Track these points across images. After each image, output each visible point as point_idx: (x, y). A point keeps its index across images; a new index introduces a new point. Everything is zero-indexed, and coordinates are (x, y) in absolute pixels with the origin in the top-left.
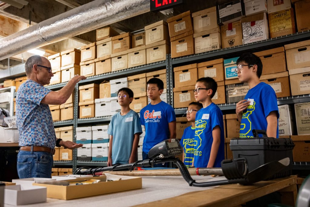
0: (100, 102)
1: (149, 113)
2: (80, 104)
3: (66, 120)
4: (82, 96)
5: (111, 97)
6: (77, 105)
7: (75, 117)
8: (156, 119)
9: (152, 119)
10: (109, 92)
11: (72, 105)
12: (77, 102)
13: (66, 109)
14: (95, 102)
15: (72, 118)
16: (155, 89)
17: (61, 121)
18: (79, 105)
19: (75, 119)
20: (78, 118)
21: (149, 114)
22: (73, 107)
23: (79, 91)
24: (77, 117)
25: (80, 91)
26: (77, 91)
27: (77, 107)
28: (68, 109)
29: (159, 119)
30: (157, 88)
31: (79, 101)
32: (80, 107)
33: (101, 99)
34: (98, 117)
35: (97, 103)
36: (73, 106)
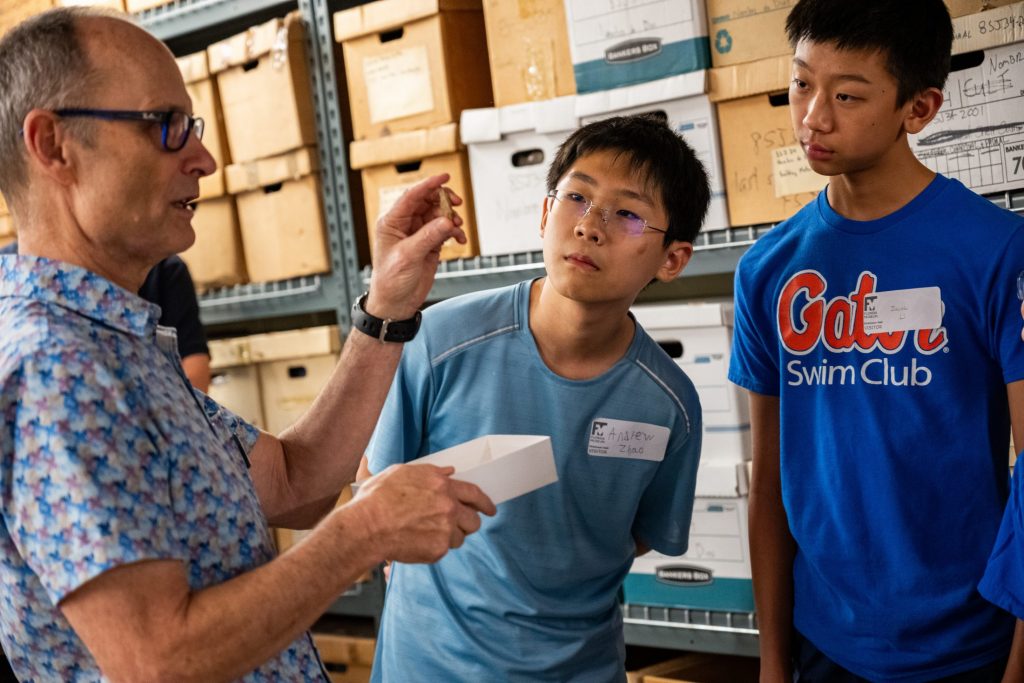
0: (503, 137)
1: (828, 297)
2: (360, 155)
3: (282, 283)
4: (365, 90)
5: (581, 91)
6: (340, 160)
7: (337, 256)
8: (901, 361)
9: (859, 359)
10: (561, 45)
11: (303, 162)
12: (338, 142)
13: (273, 197)
14: (465, 139)
15: (318, 263)
16: (859, 99)
17: (248, 288)
18: (356, 163)
19: (339, 273)
20: (361, 268)
21: (826, 308)
22: (311, 182)
23: (338, 48)
24: (351, 253)
25: (349, 51)
26: (327, 48)
27: (342, 179)
28: (286, 190)
29: (923, 360)
30: (883, 89)
31: (348, 136)
32: (367, 181)
33: (507, 110)
34: (501, 259)
35: (480, 144)
36: (318, 173)
